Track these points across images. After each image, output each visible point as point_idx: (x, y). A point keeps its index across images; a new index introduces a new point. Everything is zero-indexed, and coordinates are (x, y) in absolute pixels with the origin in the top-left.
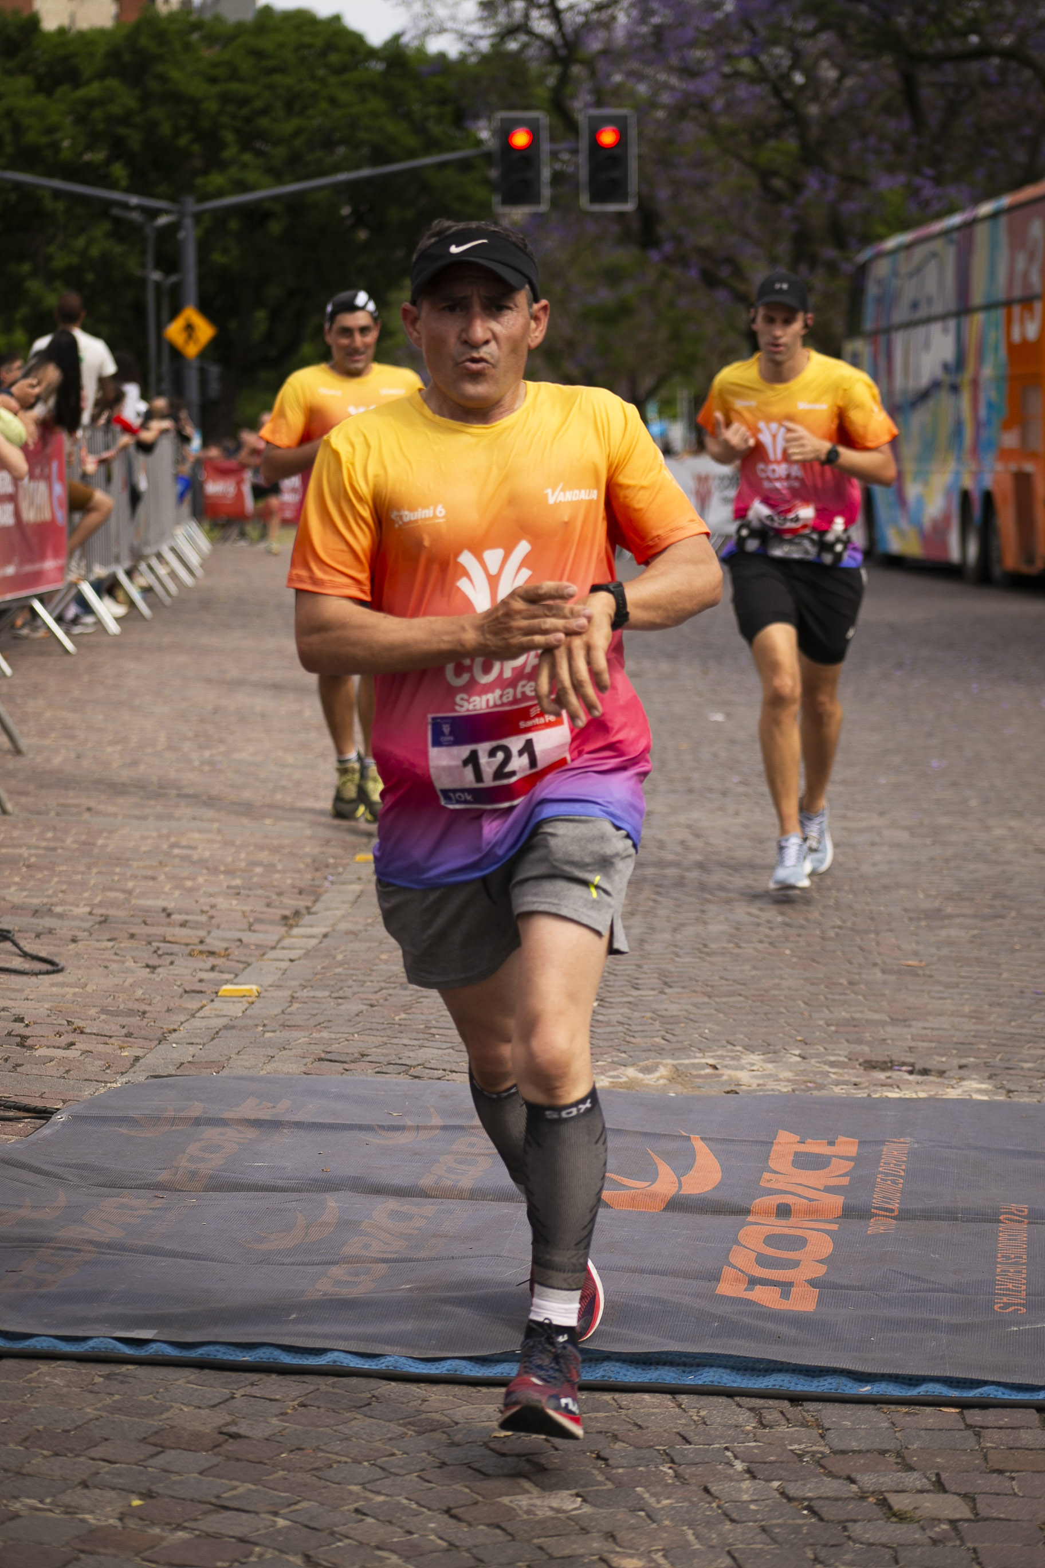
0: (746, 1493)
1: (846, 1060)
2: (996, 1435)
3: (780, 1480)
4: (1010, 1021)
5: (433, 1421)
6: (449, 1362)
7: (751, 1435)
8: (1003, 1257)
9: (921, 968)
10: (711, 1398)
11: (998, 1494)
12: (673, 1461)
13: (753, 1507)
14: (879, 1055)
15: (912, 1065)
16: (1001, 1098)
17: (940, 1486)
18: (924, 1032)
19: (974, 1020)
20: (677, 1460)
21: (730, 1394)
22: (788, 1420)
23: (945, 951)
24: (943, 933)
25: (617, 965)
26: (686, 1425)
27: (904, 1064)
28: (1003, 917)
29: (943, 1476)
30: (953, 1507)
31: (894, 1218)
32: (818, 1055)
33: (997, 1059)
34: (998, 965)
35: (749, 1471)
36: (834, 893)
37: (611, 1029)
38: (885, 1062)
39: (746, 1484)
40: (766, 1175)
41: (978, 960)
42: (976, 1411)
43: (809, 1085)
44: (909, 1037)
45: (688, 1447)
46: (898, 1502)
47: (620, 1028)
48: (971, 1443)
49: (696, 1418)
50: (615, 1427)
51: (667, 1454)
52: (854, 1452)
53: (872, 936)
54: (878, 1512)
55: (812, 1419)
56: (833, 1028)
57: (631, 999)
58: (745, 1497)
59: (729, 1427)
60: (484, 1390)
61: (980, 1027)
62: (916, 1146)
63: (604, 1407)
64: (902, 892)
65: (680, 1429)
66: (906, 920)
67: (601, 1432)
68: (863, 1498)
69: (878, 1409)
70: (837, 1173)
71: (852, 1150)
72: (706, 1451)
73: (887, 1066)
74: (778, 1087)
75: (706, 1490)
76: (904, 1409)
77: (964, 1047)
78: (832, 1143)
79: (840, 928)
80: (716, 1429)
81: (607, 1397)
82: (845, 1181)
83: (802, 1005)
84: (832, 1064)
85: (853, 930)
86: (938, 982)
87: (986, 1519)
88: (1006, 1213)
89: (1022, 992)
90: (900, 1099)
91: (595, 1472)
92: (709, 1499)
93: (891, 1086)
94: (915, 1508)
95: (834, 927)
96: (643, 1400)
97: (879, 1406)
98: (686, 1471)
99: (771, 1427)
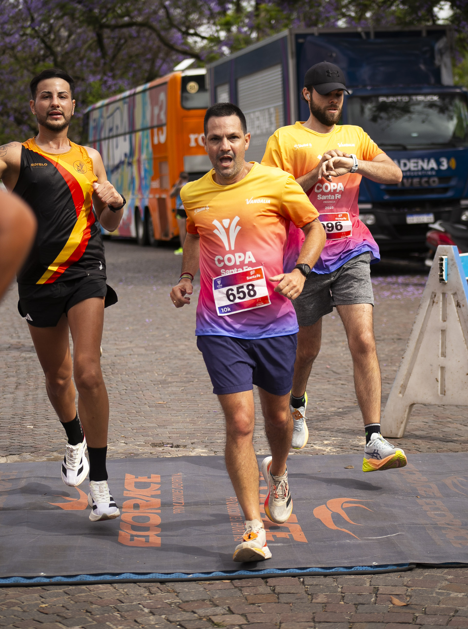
0: (153, 621)
1: (144, 443)
2: (248, 589)
3: (165, 615)
4: (207, 423)
5: (13, 602)
6: (14, 578)
7: (148, 598)
8: (232, 518)
9: (165, 404)
10: (127, 584)
11: (255, 613)
12: (118, 611)
13: (157, 626)
14: (157, 441)
15: (172, 444)
16: (213, 454)
17: (231, 612)
18: (173, 430)
19: (192, 424)
20: (120, 610)
21: (135, 582)
22: (161, 590)
23: (172, 397)
24: (170, 389)
25: (37, 410)
26: (120, 596)
27: (168, 444)
28: (193, 381)
29: (231, 607)
30: (238, 620)
31: (183, 506)
32: (132, 442)
33: (206, 439)
34: (196, 401)
35: (151, 612)
36: (120, 375)
37: (42, 437)
38: (160, 443)
39: (152, 617)
40: (125, 492)
41: (188, 400)
42: (237, 581)
43: (131, 454)
44: (168, 432)
45: (123, 604)
46: (216, 619)
47: (46, 436)
48: (239, 593)
49: (123, 593)
50: (90, 599)
51: (115, 608)
52: (192, 601)
53: (141, 392)
54: (209, 624)
55: (171, 589)
56: (135, 431)
57: (47, 424)
58: (153, 623)
59: (138, 595)
60: (31, 588)
61: (195, 427)
62: (185, 476)
63: (84, 591)
64: (148, 373)
65: (118, 597)
66: (153, 385)
67: (85, 602)
68: (201, 619)
69: (197, 583)
70: (154, 489)
71: (159, 480)
72: (131, 605)
73: (162, 445)
74: (119, 456)
75: (136, 621)
76: (208, 582)
77: (191, 435)
78: (149, 477)
79: (126, 390)
80: (133, 596)
81: (84, 587)
82: (159, 492)
83: (120, 422)
84: (139, 445)
85: (132, 390)
86: (173, 410)
87: (253, 623)
88: (229, 502)
89: (209, 411)
90: (171, 457)
91: (88, 618)
92: (138, 625)
93: (166, 453)
94: (223, 621)
95: (123, 390)
96: (99, 587)
97: (197, 582)
98: (126, 614)
99: (155, 594)
